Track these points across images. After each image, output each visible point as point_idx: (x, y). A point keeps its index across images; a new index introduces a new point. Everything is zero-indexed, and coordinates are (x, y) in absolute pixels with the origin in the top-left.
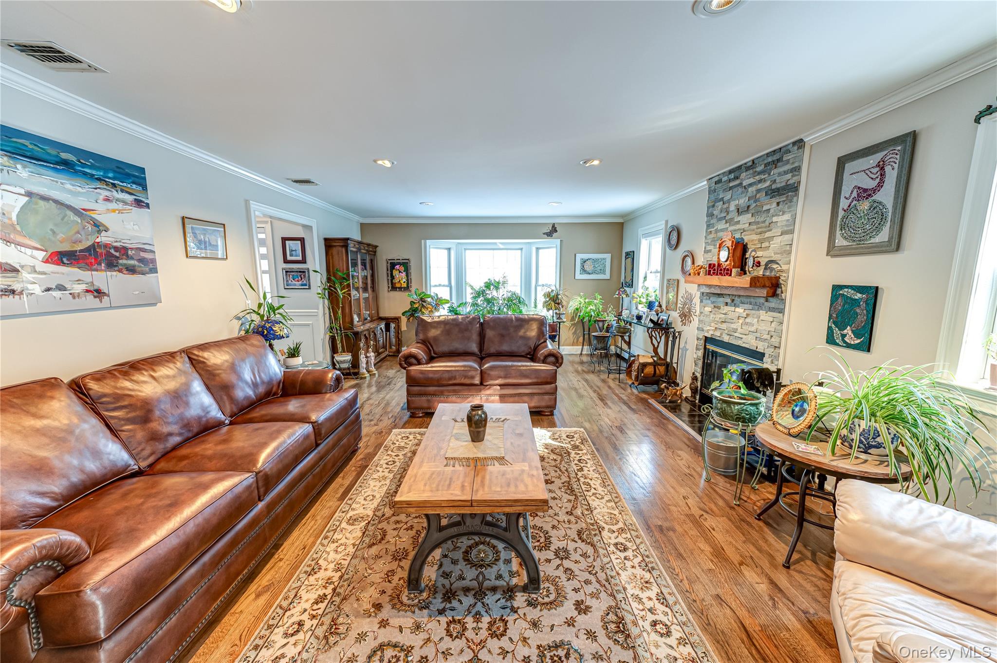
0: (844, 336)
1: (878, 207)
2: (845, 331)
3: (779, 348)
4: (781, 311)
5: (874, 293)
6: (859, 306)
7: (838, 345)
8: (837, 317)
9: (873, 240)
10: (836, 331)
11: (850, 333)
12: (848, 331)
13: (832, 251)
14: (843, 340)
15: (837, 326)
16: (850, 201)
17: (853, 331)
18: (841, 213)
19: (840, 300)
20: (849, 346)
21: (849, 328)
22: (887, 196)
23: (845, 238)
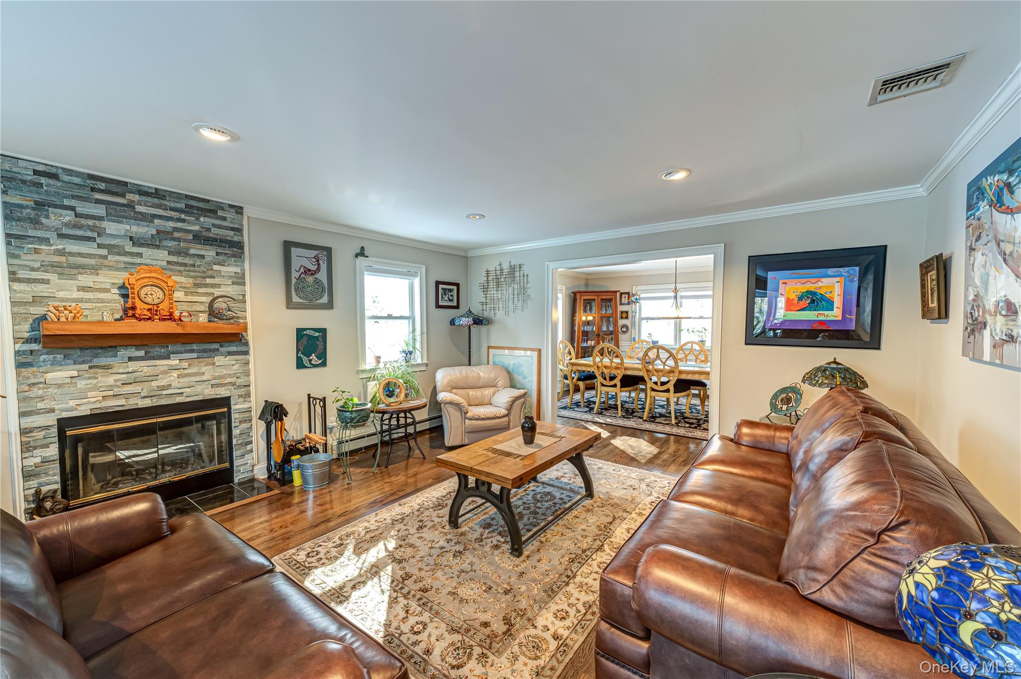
0: (310, 361)
1: (317, 282)
2: (311, 357)
3: (249, 386)
4: (246, 353)
5: (323, 331)
6: (318, 340)
7: (307, 367)
8: (304, 349)
9: (319, 301)
10: (305, 359)
11: (315, 357)
12: (313, 356)
13: (290, 305)
14: (310, 363)
15: (304, 355)
16: (300, 273)
17: (316, 356)
18: (294, 281)
19: (304, 338)
20: (315, 366)
21: (313, 355)
22: (322, 276)
23: (300, 297)
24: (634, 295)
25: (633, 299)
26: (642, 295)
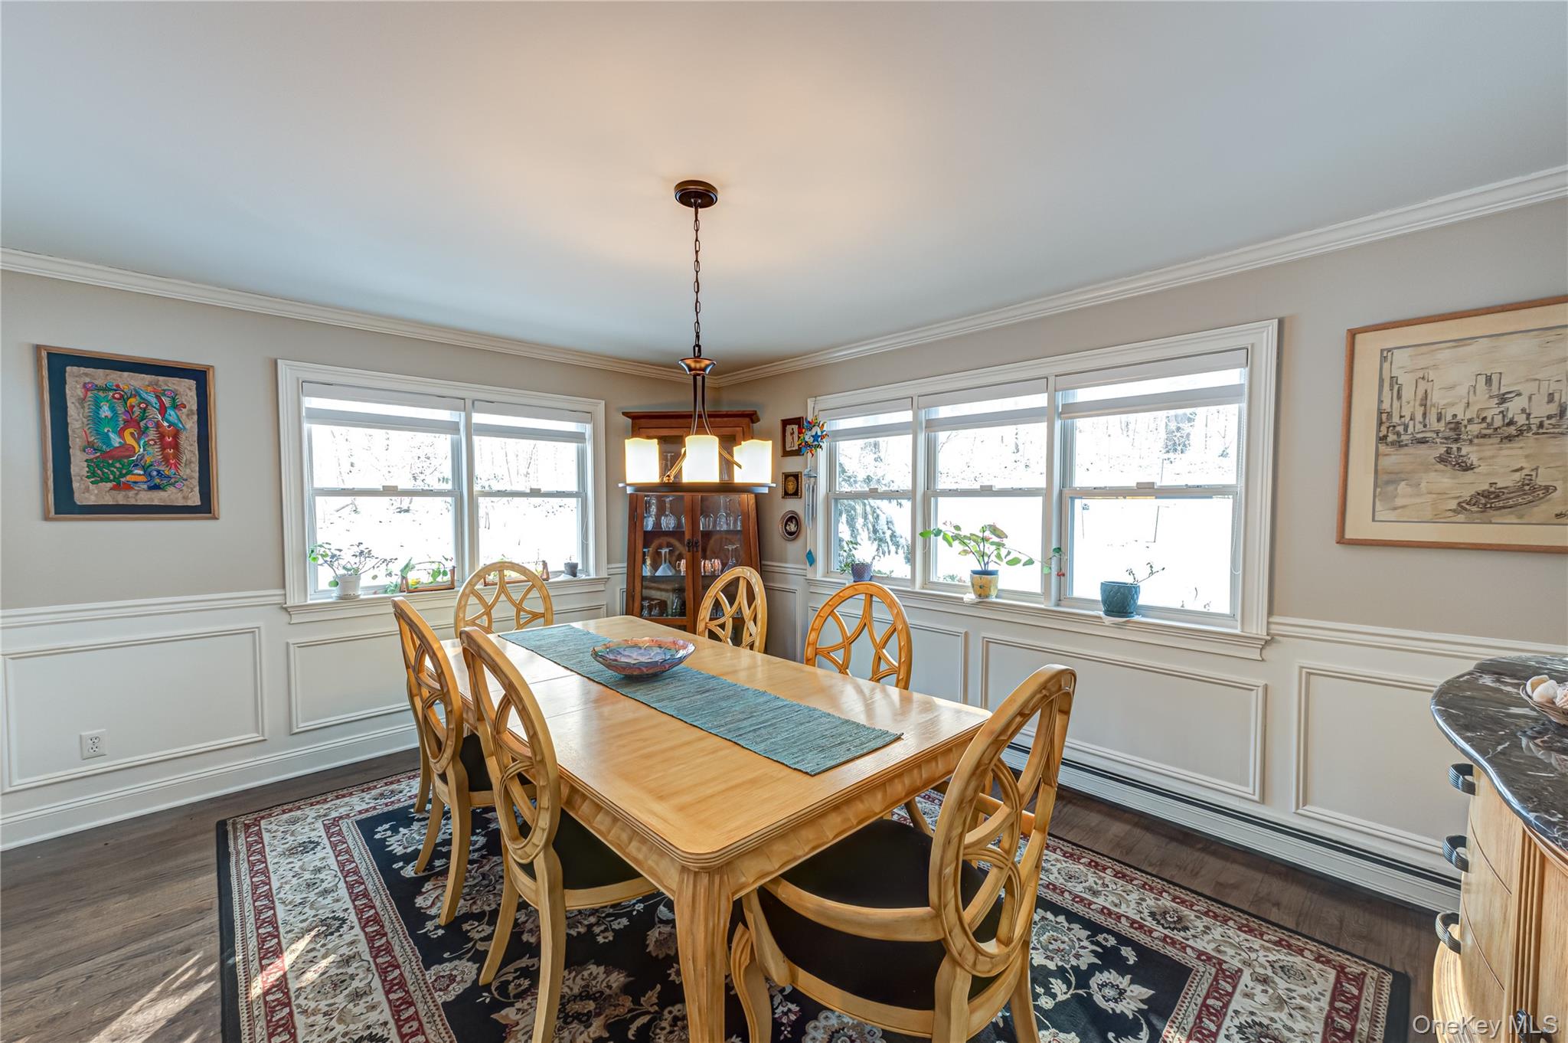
24: (810, 426)
25: (809, 436)
26: (830, 426)
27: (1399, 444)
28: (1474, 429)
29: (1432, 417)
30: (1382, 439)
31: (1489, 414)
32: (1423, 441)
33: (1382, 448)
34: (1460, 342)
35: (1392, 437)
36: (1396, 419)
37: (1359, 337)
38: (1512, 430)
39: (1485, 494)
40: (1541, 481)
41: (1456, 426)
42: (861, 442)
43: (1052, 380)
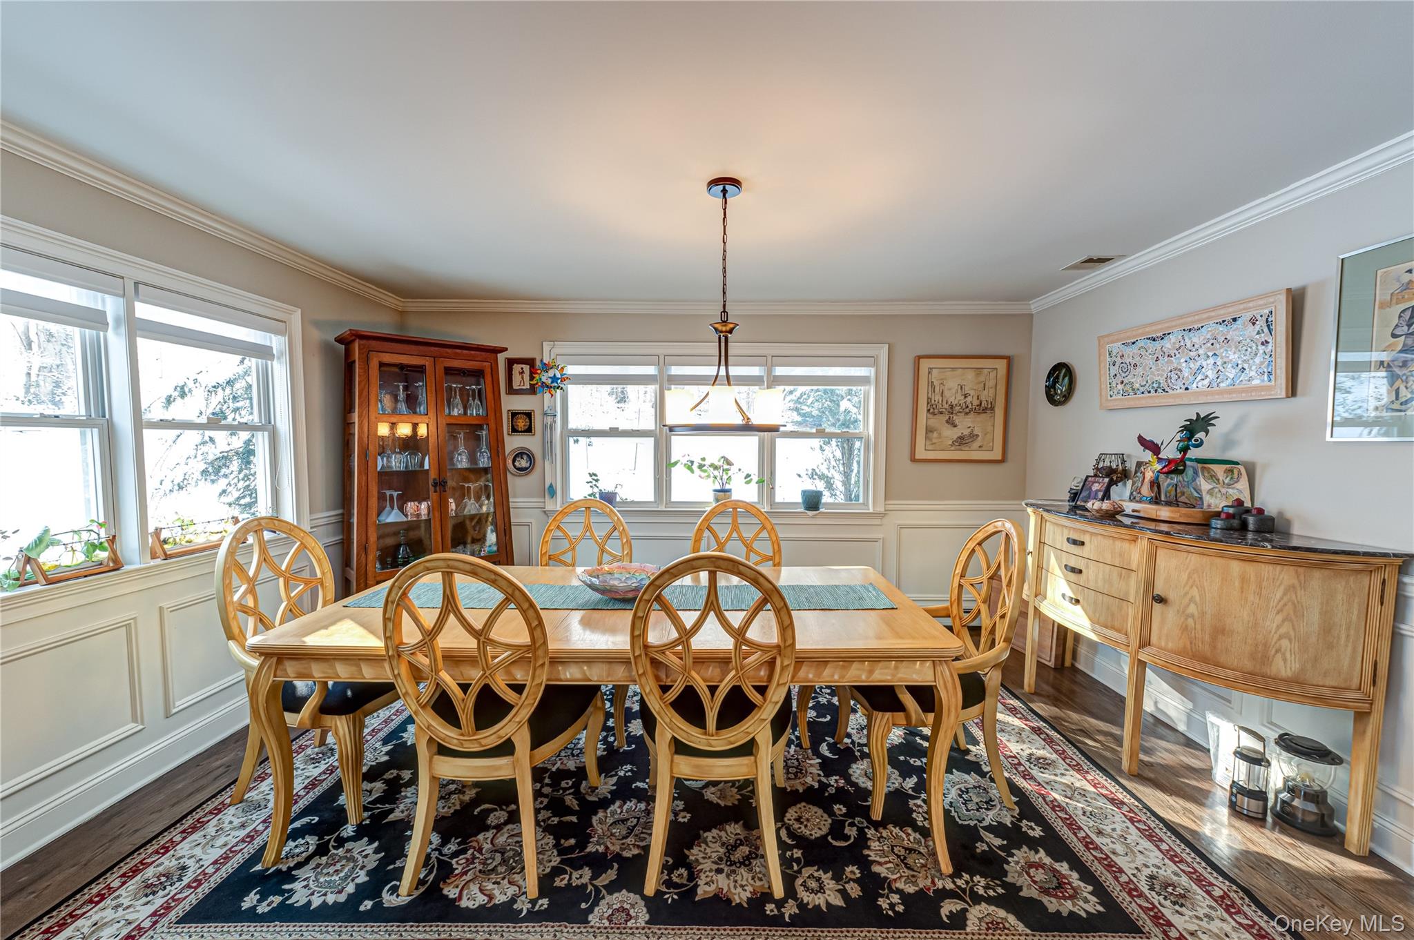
24: (547, 367)
25: (545, 377)
26: (571, 370)
27: (934, 414)
28: (957, 408)
29: (945, 402)
30: (929, 410)
31: (962, 402)
32: (941, 413)
33: (929, 415)
34: (953, 369)
35: (932, 410)
36: (933, 401)
37: (921, 360)
38: (967, 410)
39: (960, 438)
40: (975, 433)
41: (952, 407)
42: (608, 388)
43: (769, 358)
